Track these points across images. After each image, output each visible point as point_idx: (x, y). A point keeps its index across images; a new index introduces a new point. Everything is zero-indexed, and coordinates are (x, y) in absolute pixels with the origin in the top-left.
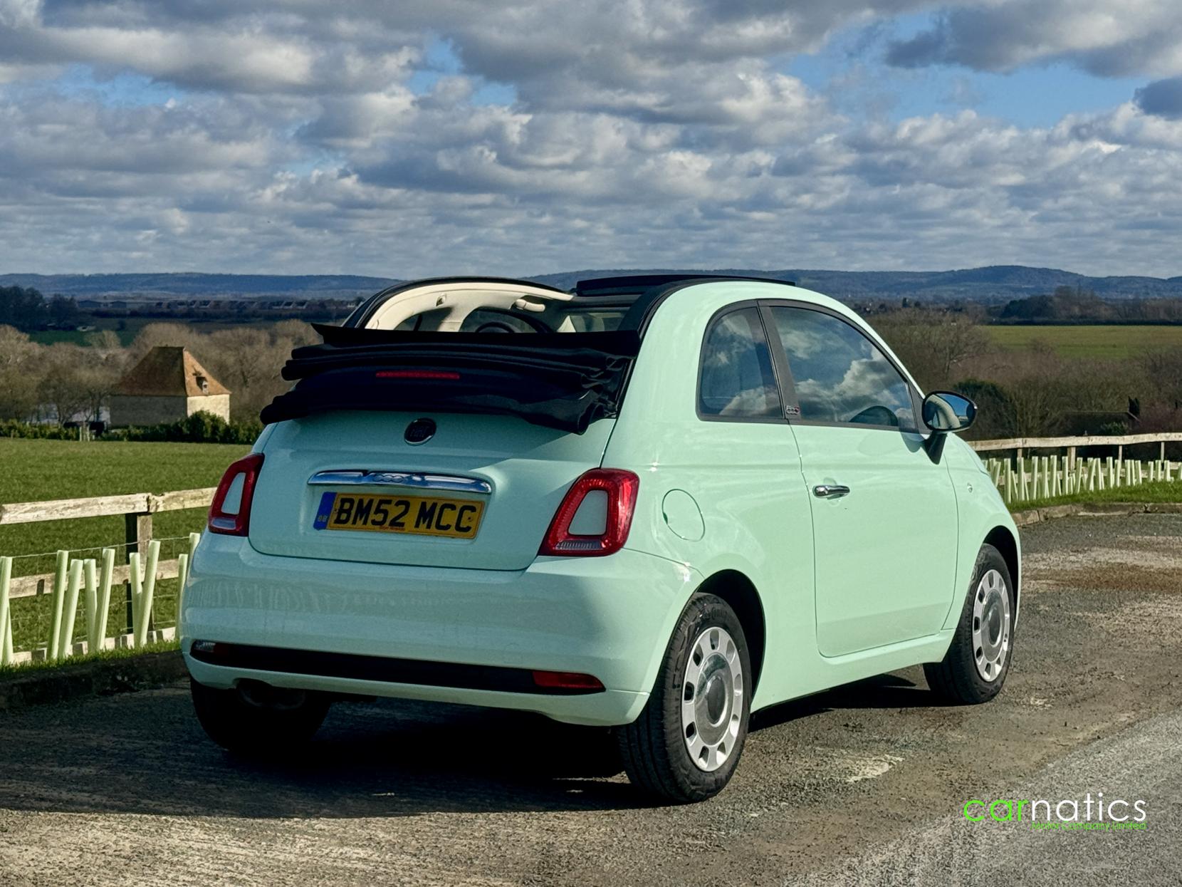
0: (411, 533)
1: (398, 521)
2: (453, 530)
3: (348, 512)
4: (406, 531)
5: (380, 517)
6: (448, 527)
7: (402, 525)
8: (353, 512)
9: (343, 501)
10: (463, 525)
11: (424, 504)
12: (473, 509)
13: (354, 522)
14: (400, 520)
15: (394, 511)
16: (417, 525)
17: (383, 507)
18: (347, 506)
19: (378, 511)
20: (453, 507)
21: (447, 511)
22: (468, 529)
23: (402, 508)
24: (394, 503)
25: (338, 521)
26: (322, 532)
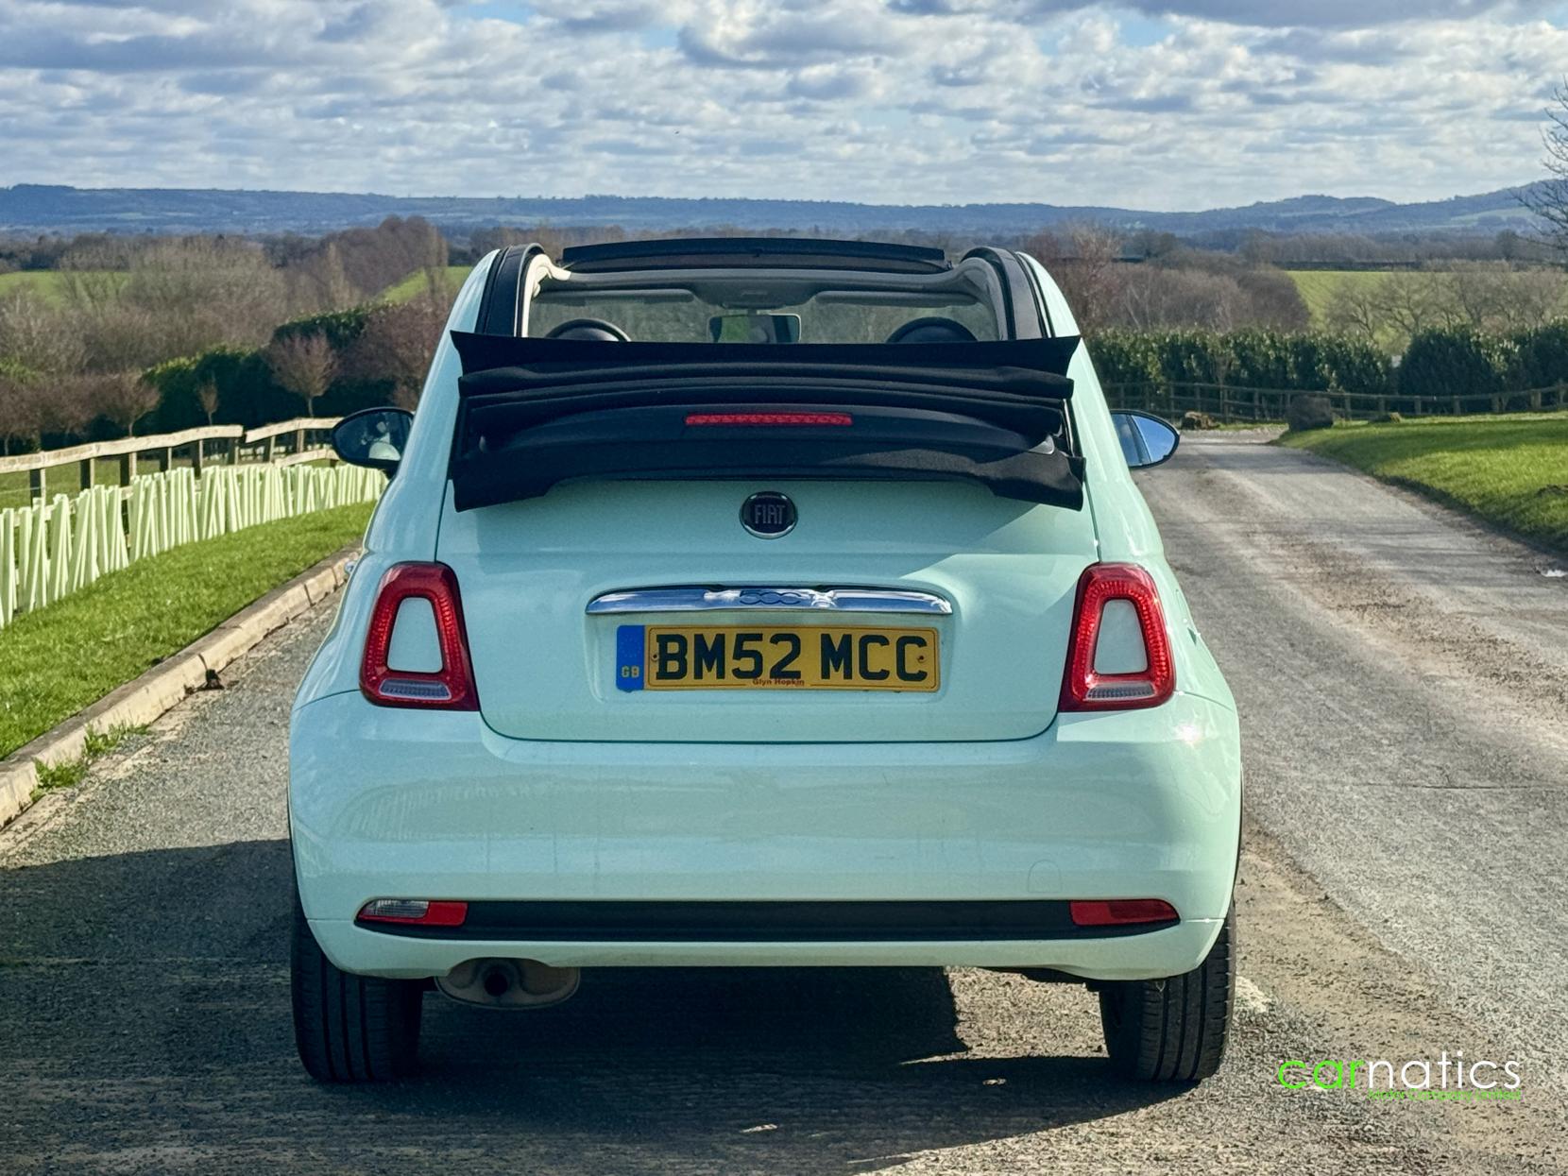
0: (815, 688)
1: (785, 669)
2: (893, 678)
3: (680, 657)
4: (807, 686)
5: (747, 665)
6: (883, 675)
7: (796, 675)
8: (690, 657)
9: (663, 640)
10: (911, 668)
11: (826, 640)
12: (921, 642)
13: (698, 675)
14: (789, 668)
15: (773, 654)
16: (826, 674)
17: (748, 646)
18: (673, 648)
19: (739, 654)
20: (883, 641)
21: (873, 648)
22: (921, 676)
23: (786, 648)
24: (767, 638)
25: (663, 674)
26: (636, 695)
